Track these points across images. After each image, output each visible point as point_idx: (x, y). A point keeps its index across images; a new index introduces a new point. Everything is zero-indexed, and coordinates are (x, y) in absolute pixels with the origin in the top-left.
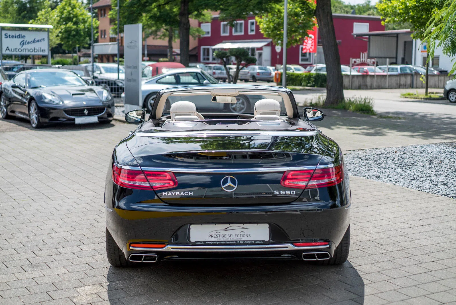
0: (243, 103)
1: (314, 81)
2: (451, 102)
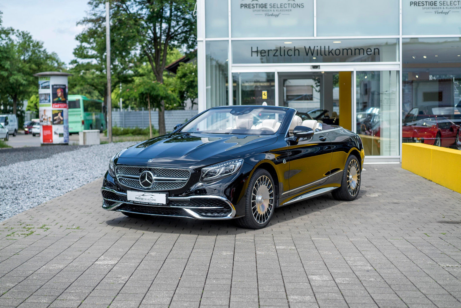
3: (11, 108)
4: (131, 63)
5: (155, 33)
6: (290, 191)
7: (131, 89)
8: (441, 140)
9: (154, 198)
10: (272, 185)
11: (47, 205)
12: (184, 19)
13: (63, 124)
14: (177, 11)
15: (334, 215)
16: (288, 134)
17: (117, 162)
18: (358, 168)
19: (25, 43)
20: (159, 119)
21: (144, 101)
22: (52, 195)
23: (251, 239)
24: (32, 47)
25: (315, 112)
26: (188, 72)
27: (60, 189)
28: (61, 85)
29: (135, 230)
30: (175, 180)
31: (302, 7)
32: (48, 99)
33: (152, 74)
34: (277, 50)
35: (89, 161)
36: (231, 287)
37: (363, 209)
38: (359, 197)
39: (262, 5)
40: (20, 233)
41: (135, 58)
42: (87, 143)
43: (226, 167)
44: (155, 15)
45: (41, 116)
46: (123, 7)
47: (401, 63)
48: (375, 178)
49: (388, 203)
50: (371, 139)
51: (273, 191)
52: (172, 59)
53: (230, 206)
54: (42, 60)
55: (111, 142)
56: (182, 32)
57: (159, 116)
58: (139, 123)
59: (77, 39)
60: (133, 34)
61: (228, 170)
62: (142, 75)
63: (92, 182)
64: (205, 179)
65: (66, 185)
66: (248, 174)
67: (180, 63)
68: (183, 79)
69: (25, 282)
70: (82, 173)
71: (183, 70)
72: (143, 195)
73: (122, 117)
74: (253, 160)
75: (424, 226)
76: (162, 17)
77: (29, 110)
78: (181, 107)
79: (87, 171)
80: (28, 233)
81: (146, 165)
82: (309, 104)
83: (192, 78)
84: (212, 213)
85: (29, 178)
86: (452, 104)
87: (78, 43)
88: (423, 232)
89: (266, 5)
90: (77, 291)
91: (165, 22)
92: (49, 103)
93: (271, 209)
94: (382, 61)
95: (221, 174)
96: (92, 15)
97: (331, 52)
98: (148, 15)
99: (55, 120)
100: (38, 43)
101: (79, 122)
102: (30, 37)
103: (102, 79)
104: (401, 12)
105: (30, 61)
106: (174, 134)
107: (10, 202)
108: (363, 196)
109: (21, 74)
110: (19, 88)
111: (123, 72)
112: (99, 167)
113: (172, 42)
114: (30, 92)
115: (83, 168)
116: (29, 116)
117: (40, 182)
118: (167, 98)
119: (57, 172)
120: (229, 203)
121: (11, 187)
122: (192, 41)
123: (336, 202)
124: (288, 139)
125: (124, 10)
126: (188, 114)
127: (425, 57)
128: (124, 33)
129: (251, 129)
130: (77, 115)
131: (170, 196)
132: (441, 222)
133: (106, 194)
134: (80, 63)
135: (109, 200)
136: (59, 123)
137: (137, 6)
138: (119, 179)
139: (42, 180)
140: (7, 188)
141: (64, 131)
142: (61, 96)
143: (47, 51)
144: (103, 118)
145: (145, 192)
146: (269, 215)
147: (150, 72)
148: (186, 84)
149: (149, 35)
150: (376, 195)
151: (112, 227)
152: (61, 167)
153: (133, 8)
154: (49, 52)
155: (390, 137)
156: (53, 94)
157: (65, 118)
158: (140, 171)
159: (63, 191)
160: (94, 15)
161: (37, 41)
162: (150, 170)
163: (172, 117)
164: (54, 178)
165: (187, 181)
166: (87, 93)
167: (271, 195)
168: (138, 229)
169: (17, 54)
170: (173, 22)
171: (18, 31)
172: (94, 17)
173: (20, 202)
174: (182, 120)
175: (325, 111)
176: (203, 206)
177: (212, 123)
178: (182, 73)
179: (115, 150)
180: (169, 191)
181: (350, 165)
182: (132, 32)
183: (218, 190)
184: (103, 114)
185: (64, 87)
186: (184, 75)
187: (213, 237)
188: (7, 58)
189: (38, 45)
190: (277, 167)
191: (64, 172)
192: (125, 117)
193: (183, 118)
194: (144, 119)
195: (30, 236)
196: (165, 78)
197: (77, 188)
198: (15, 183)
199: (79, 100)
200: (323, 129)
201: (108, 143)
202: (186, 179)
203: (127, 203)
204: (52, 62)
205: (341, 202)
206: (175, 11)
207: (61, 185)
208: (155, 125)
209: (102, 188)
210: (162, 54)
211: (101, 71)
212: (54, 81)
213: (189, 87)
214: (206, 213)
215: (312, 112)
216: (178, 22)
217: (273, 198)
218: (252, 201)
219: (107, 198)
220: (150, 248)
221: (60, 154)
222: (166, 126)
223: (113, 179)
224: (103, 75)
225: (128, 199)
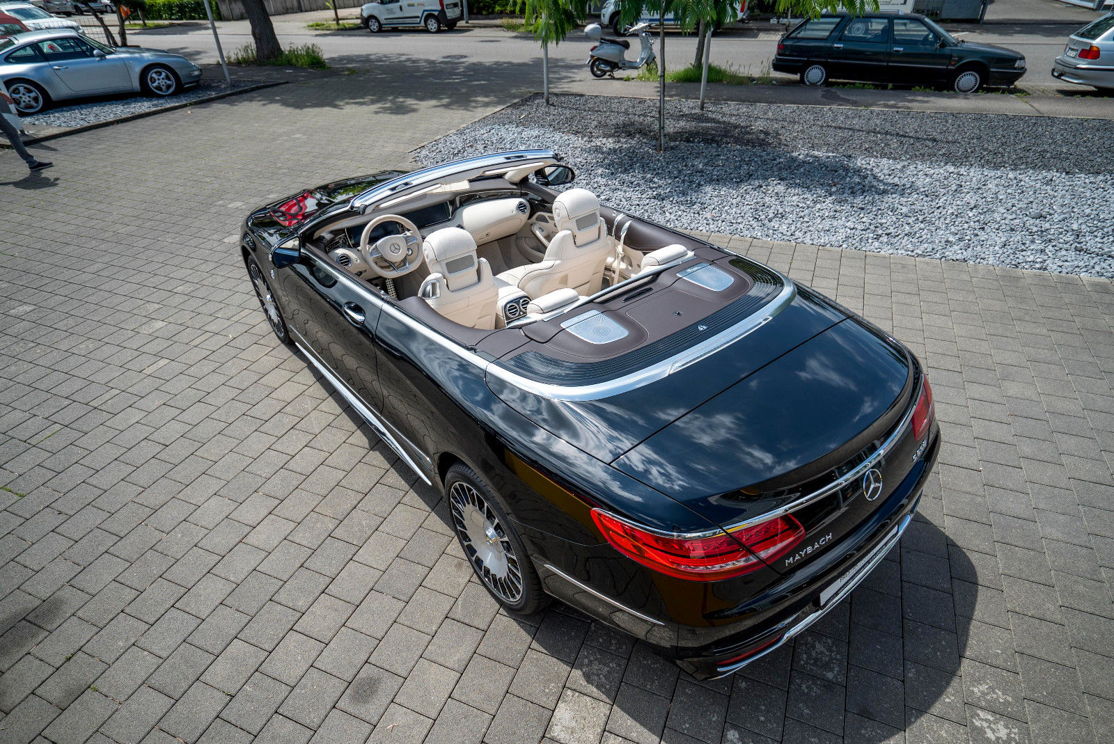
0: (168, 78)
1: (178, 12)
2: (372, 32)
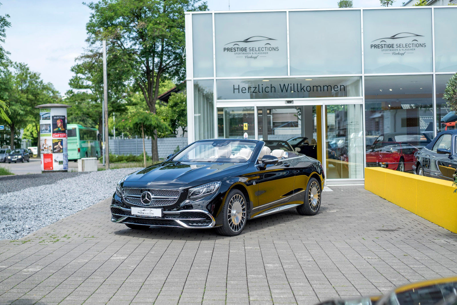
3: (8, 137)
4: (125, 92)
5: (148, 67)
6: (260, 207)
7: (126, 119)
8: (404, 164)
9: (152, 212)
10: (244, 202)
11: (64, 221)
12: (174, 53)
13: (63, 152)
14: (168, 46)
15: (295, 226)
16: (258, 161)
17: (123, 185)
18: (318, 189)
19: (23, 74)
20: (153, 147)
21: (138, 130)
22: (66, 214)
23: (228, 243)
24: (29, 78)
25: (295, 139)
26: (179, 101)
27: (71, 209)
28: (61, 116)
29: (137, 238)
30: (168, 198)
31: (278, 50)
32: (49, 129)
33: (145, 102)
34: (256, 88)
35: (91, 186)
36: (209, 271)
37: (320, 221)
38: (320, 213)
39: (242, 49)
40: (49, 241)
41: (128, 88)
42: (85, 170)
43: (207, 187)
44: (148, 50)
45: (42, 145)
46: (117, 43)
47: (363, 97)
48: (339, 198)
49: (343, 217)
50: (340, 164)
51: (245, 207)
52: (163, 90)
53: (212, 218)
54: (39, 90)
55: (108, 169)
56: (173, 66)
57: (152, 143)
58: (133, 150)
59: (72, 70)
60: (127, 69)
61: (209, 191)
62: (135, 104)
63: (97, 203)
64: (191, 197)
65: (75, 206)
66: (225, 193)
67: (172, 93)
68: (175, 108)
69: (63, 270)
70: (88, 196)
71: (175, 100)
72: (144, 210)
73: (117, 144)
74: (228, 182)
75: (365, 233)
76: (154, 52)
77: (25, 138)
78: (173, 135)
79: (91, 195)
80: (54, 240)
81: (146, 187)
82: (294, 131)
83: (182, 107)
84: (197, 223)
85: (43, 201)
86: (418, 132)
87: (74, 74)
88: (361, 237)
89: (246, 49)
90: (101, 274)
91: (157, 57)
92: (50, 133)
93: (243, 221)
94: (349, 96)
95: (204, 193)
96: (89, 51)
97: (303, 88)
98: (141, 50)
99: (55, 149)
100: (35, 74)
101: (75, 150)
102: (28, 69)
103: (96, 108)
104: (363, 53)
105: (27, 91)
106: (167, 162)
107: (33, 220)
108: (324, 212)
109: (19, 105)
110: (16, 118)
111: (117, 101)
112: (101, 191)
113: (164, 75)
114: (27, 121)
115: (87, 192)
116: (24, 144)
117: (53, 204)
118: (159, 126)
119: (66, 196)
120: (210, 216)
121: (30, 208)
122: (183, 73)
123: (300, 216)
124: (257, 165)
125: (119, 46)
126: (179, 141)
127: (391, 90)
128: (119, 68)
129: (230, 157)
130: (73, 143)
131: (164, 211)
132: (379, 230)
133: (114, 210)
134: (76, 93)
135: (117, 215)
136: (59, 152)
137: (130, 41)
138: (125, 198)
139: (54, 202)
140: (27, 209)
141: (64, 159)
142: (61, 126)
143: (44, 82)
144: (98, 145)
145: (145, 208)
146: (242, 225)
147: (143, 101)
148: (177, 113)
149: (142, 69)
150: (335, 211)
151: (119, 236)
152: (67, 191)
153: (127, 43)
154: (45, 82)
155: (356, 162)
156: (53, 124)
157: (64, 147)
158: (141, 192)
159: (75, 210)
160: (91, 51)
161: (34, 73)
162: (149, 190)
163: (164, 144)
164: (64, 200)
165: (178, 199)
166: (80, 120)
167: (243, 210)
168: (139, 237)
169: (14, 85)
170: (164, 56)
171: (16, 63)
172: (90, 53)
173: (42, 219)
174: (174, 147)
175: (305, 139)
176: (190, 218)
177: (200, 152)
178: (174, 102)
179: (113, 176)
180: (163, 207)
181: (311, 186)
182: (127, 67)
183: (201, 206)
184: (97, 142)
185: (64, 118)
186: (176, 104)
187: (198, 242)
188: (6, 90)
189: (35, 76)
190: (248, 188)
191: (71, 195)
192: (119, 144)
193: (175, 145)
194: (137, 146)
195: (57, 243)
196: (157, 106)
197: (85, 208)
198: (31, 204)
199: (75, 129)
200: (289, 157)
201: (105, 170)
202: (177, 197)
203: (131, 217)
204: (48, 92)
205: (304, 216)
206: (166, 46)
207: (71, 206)
208: (148, 152)
209: (111, 206)
210: (154, 86)
211: (96, 101)
212: (54, 113)
213: (180, 116)
214: (192, 223)
215: (293, 140)
216: (169, 56)
217: (245, 212)
218: (228, 214)
219: (115, 213)
220: (150, 249)
221: (63, 180)
222: (159, 152)
223: (120, 198)
224: (98, 105)
225: (132, 214)
